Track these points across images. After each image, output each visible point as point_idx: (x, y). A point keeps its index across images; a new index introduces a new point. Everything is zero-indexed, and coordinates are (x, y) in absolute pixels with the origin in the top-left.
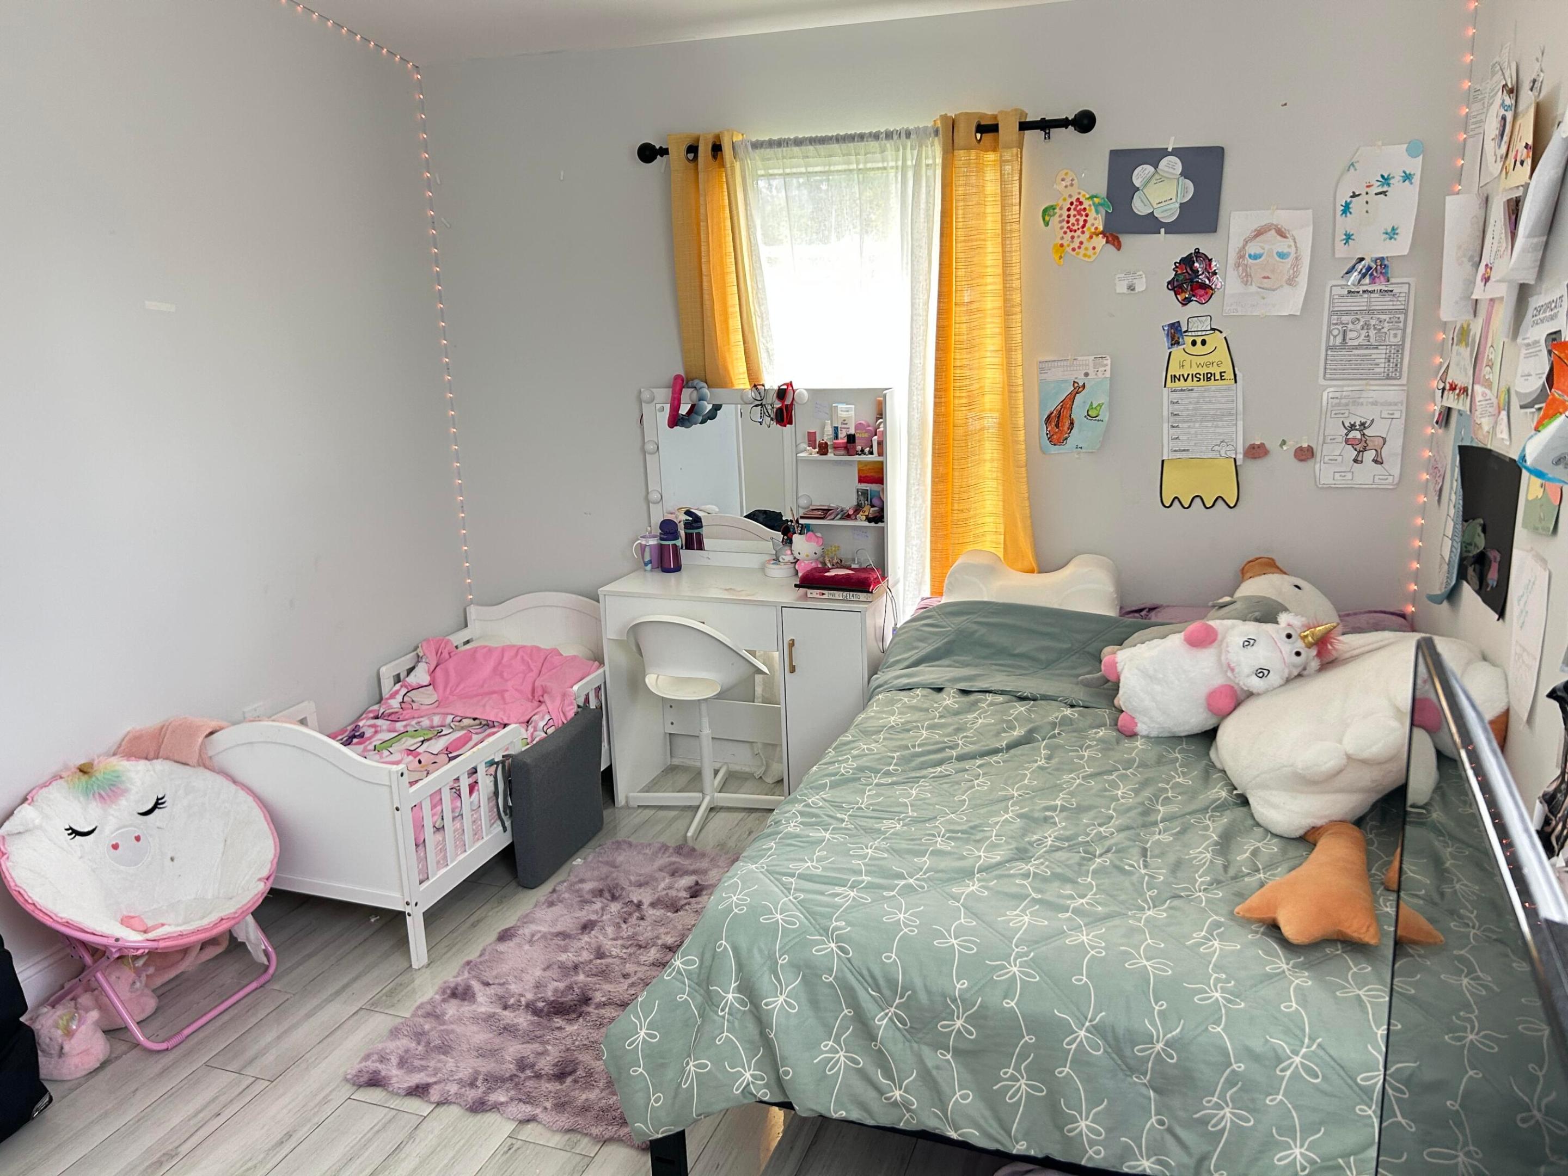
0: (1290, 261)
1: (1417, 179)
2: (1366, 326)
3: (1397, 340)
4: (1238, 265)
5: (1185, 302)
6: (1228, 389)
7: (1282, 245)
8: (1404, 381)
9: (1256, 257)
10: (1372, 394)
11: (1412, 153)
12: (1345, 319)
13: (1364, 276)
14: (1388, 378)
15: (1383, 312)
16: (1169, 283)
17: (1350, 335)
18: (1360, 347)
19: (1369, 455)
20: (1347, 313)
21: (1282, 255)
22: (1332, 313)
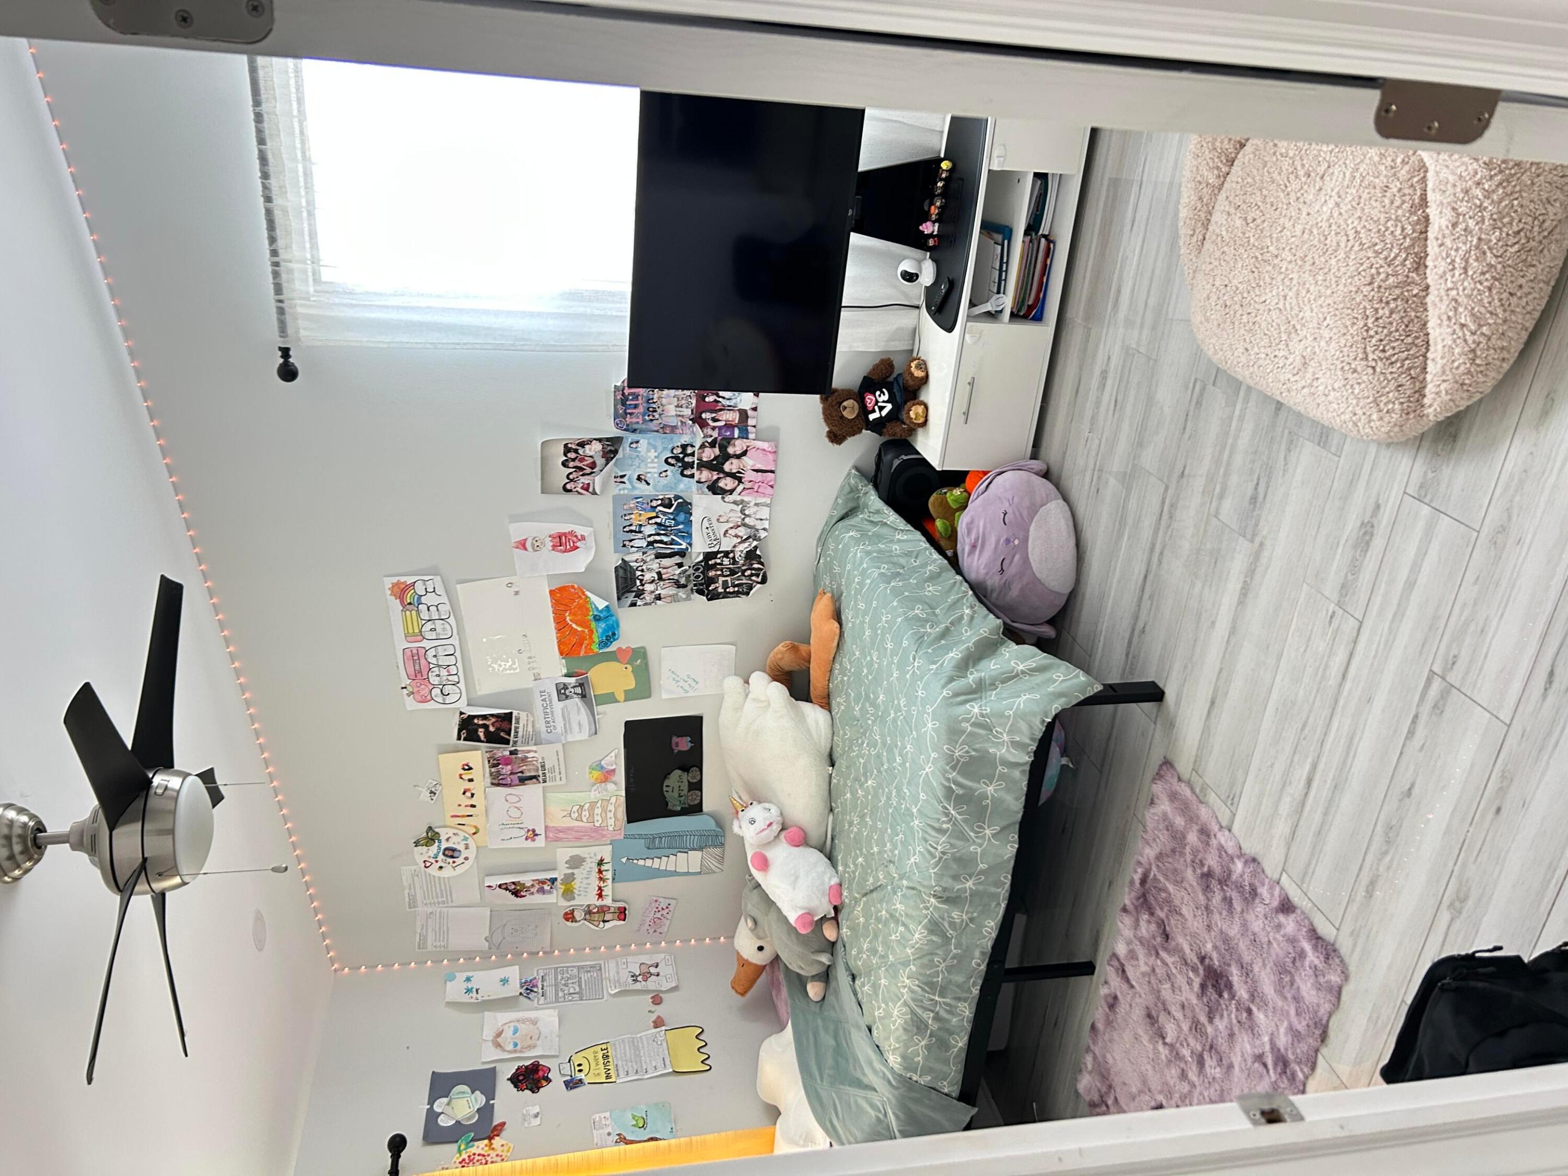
0: (519, 1026)
1: (470, 974)
2: (566, 985)
3: (575, 971)
4: (521, 1052)
5: (549, 1081)
6: (614, 1045)
7: (508, 1032)
8: (602, 962)
9: (516, 1045)
10: (612, 974)
11: (453, 978)
12: (561, 994)
13: (532, 991)
14: (600, 969)
15: (556, 979)
16: (533, 1092)
17: (572, 991)
18: (580, 986)
19: (653, 970)
20: (557, 994)
21: (515, 1031)
22: (557, 1001)
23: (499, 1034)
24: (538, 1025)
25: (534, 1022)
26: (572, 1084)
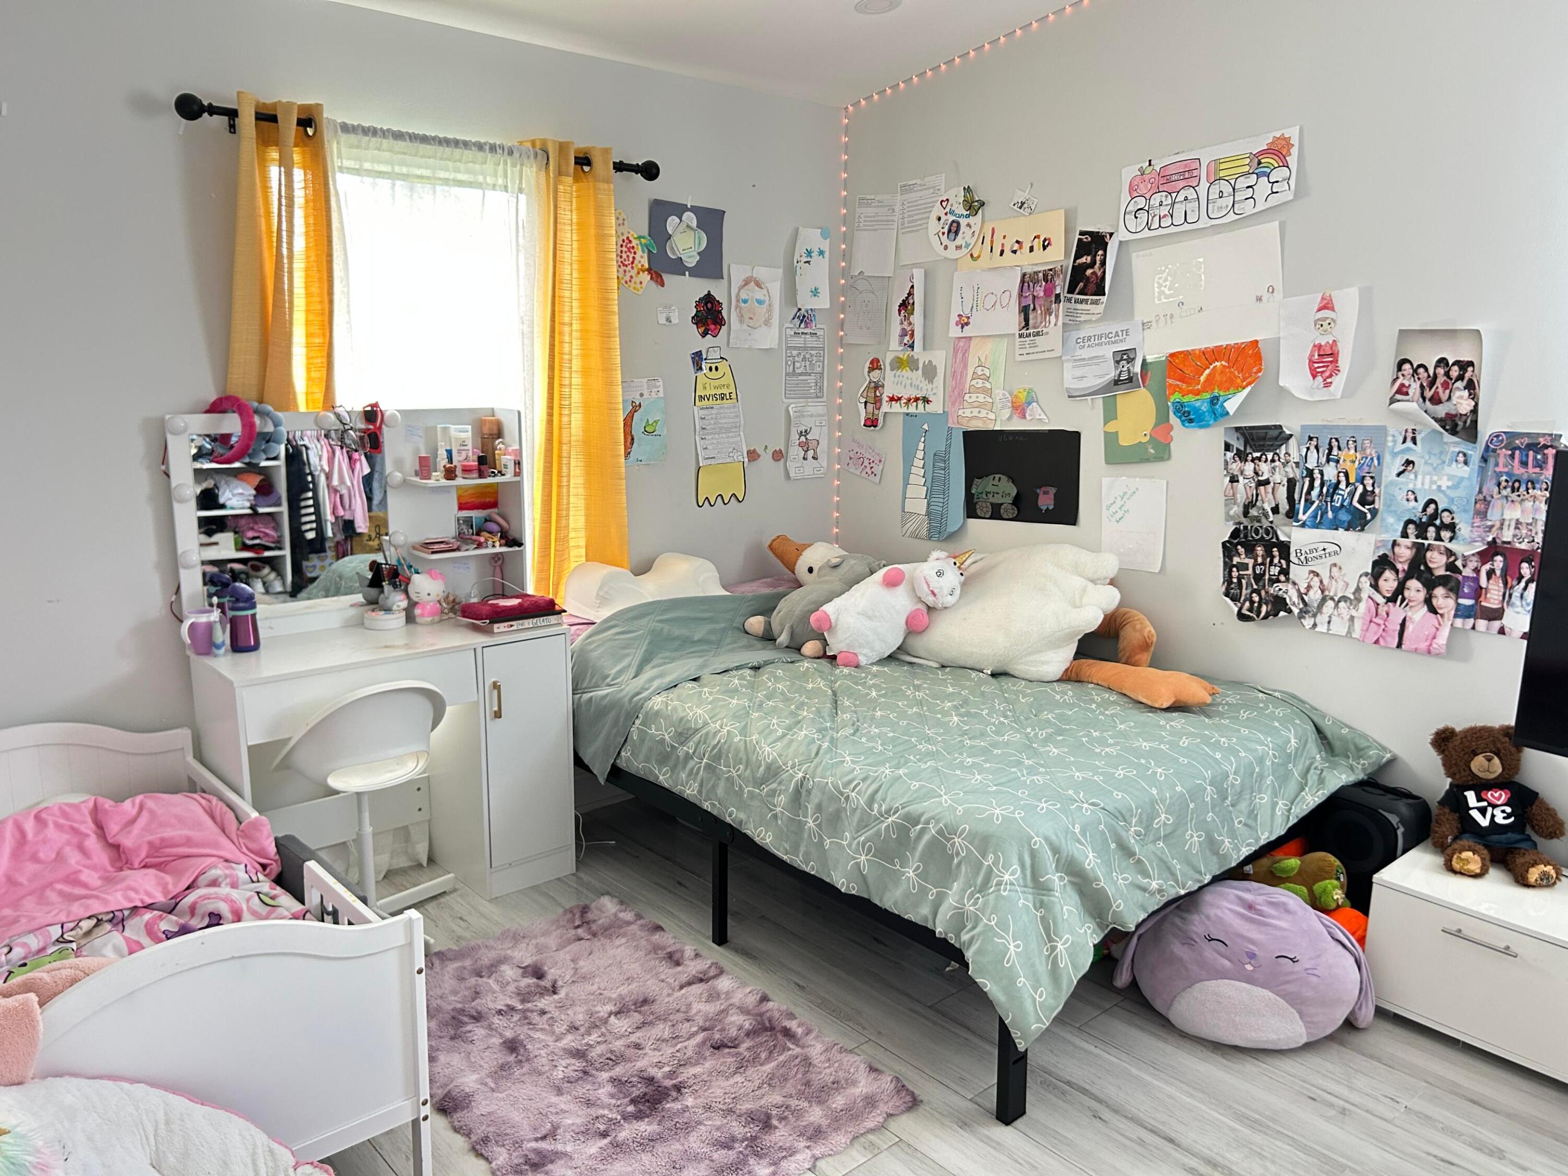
0: (765, 306)
1: (827, 254)
2: (804, 359)
3: (819, 370)
4: (737, 307)
5: (704, 335)
6: (734, 407)
7: (759, 294)
8: (824, 399)
9: (745, 301)
10: (809, 408)
11: (825, 235)
12: (795, 353)
13: (802, 321)
14: (817, 397)
15: (813, 348)
16: (693, 318)
17: (797, 365)
18: (801, 374)
19: (811, 453)
20: (795, 348)
21: (760, 302)
22: (788, 348)
23: (758, 285)
24: (764, 327)
25: (767, 323)
26: (697, 359)
